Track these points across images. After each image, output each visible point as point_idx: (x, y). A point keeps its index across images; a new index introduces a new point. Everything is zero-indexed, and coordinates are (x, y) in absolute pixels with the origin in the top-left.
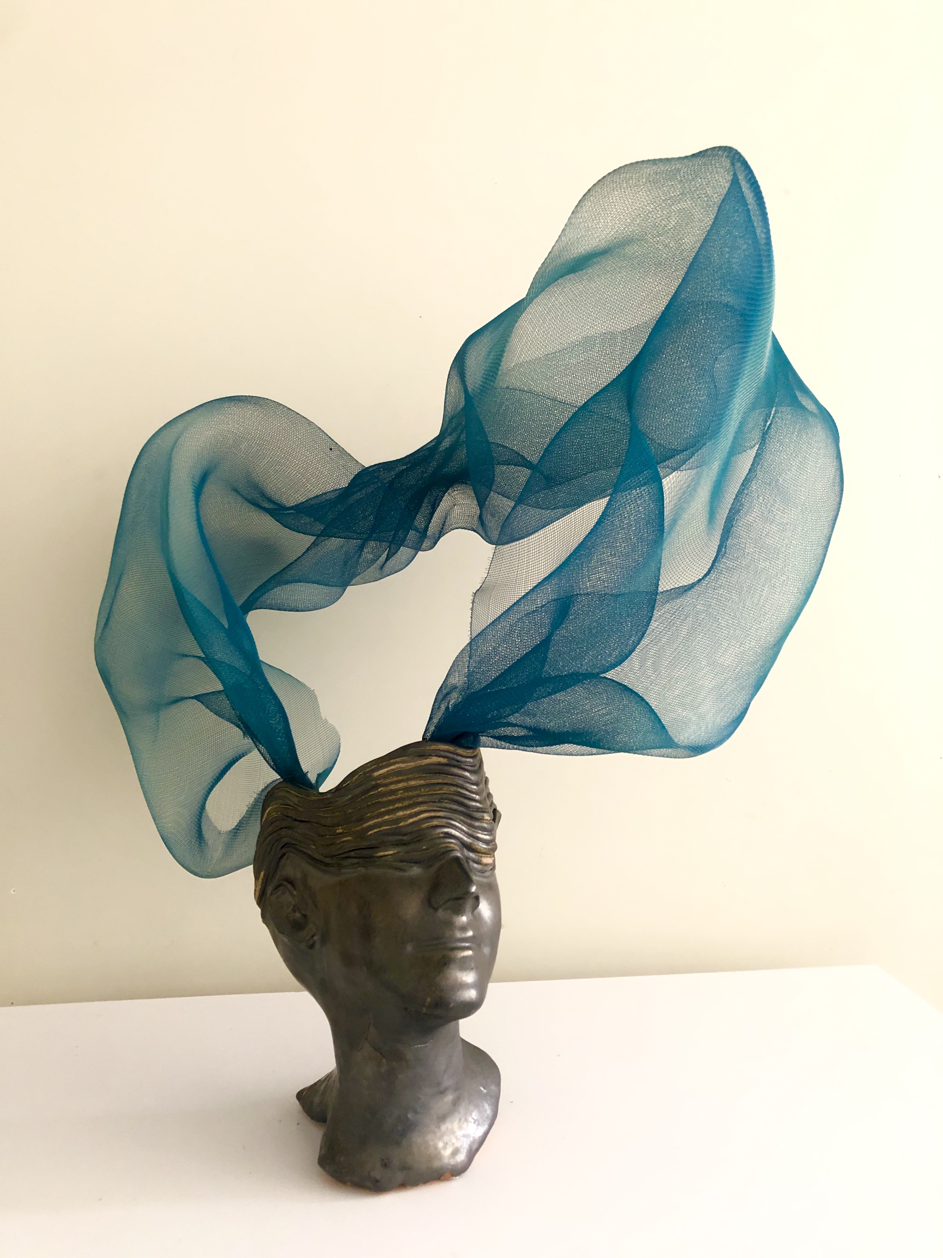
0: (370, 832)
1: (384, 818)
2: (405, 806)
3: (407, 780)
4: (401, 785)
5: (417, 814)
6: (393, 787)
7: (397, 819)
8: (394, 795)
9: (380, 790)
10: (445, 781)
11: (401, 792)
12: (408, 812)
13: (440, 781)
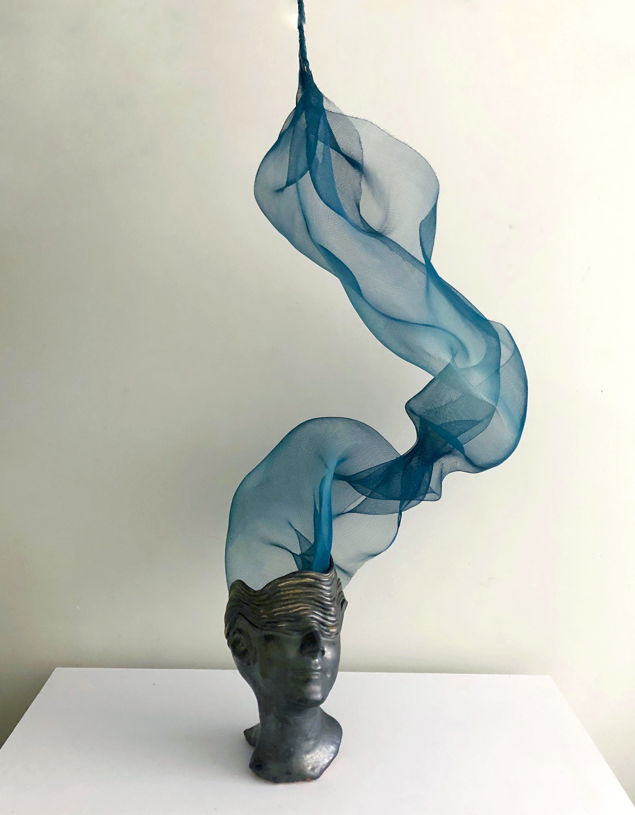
0: (275, 614)
1: (283, 608)
2: (292, 603)
3: (294, 590)
4: (291, 592)
5: (298, 607)
6: (287, 592)
7: (288, 609)
8: (288, 596)
9: (281, 593)
10: (313, 591)
11: (291, 595)
12: (294, 606)
13: (310, 591)
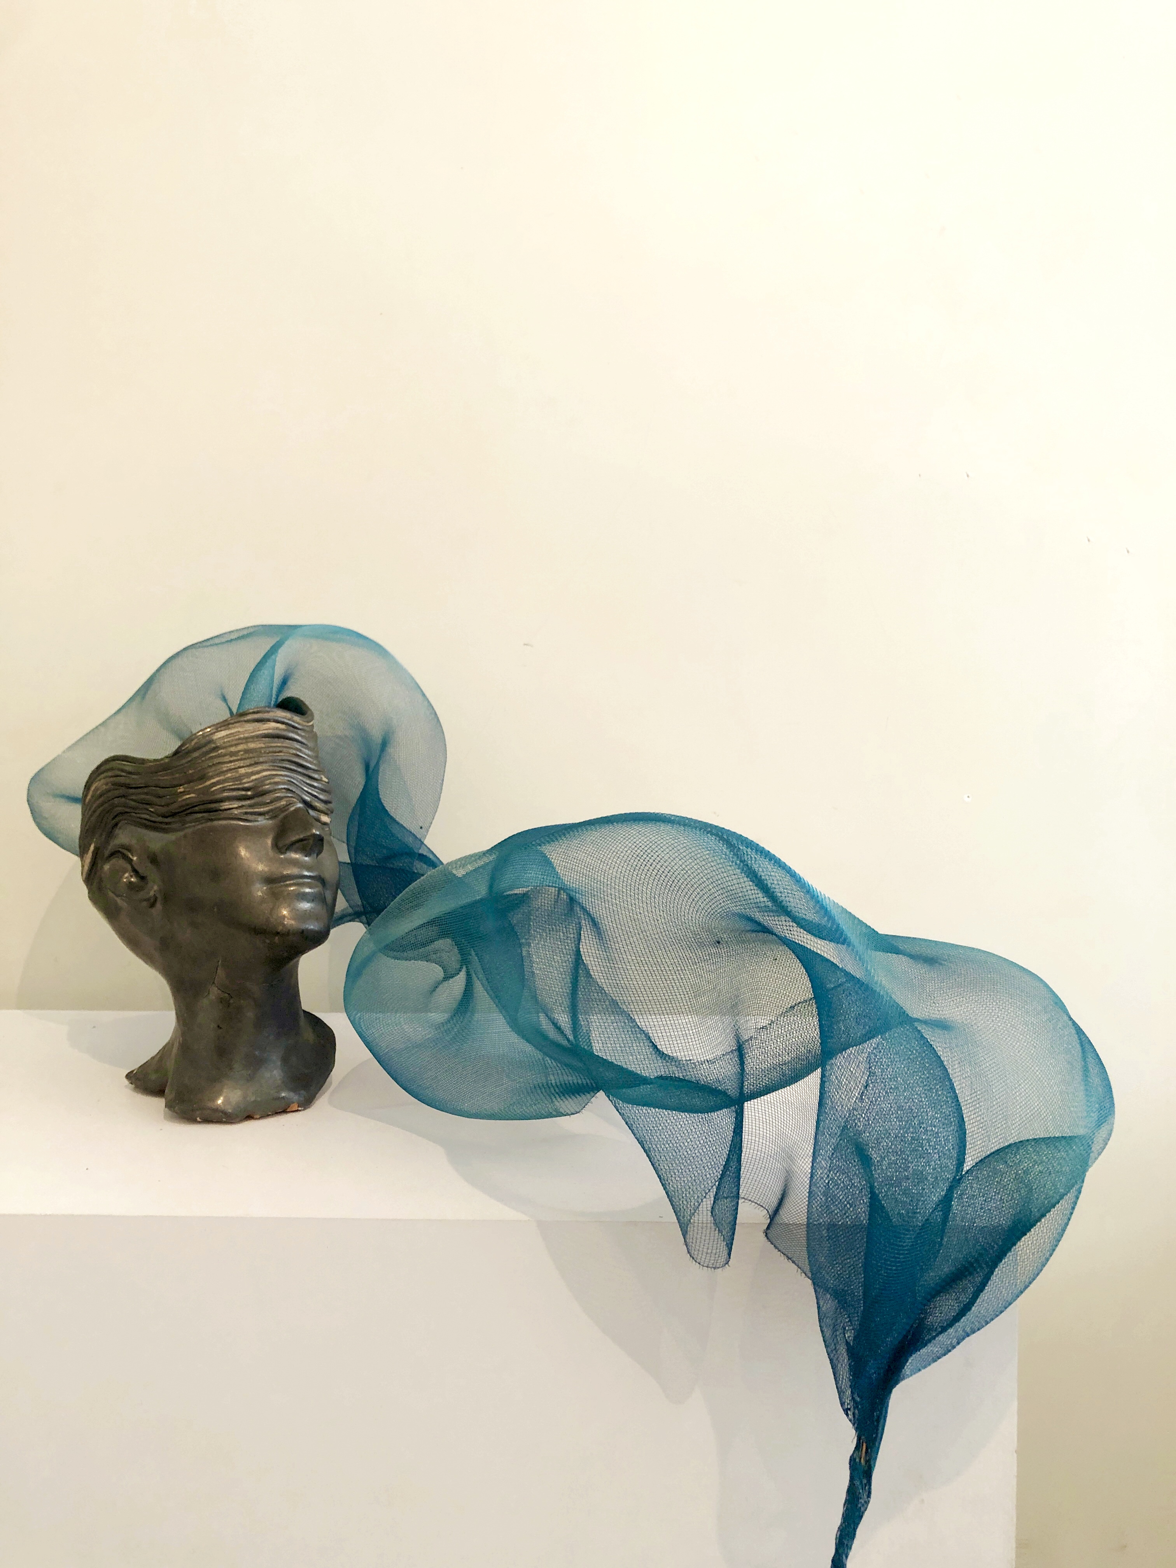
0: (214, 788)
1: (227, 776)
2: (246, 765)
4: (240, 747)
5: (258, 772)
6: (233, 749)
7: (240, 777)
8: (235, 756)
9: (220, 752)
10: (284, 745)
11: (242, 753)
12: (250, 771)
13: (279, 745)
